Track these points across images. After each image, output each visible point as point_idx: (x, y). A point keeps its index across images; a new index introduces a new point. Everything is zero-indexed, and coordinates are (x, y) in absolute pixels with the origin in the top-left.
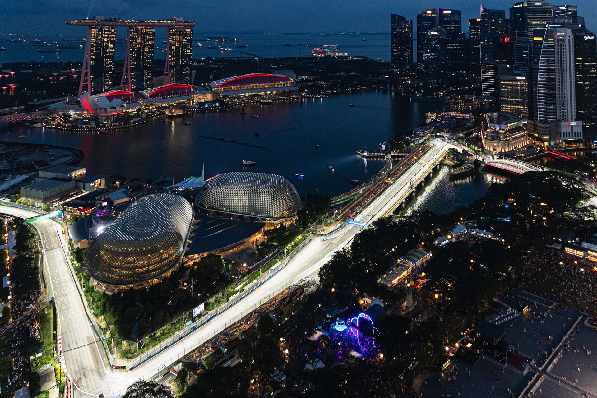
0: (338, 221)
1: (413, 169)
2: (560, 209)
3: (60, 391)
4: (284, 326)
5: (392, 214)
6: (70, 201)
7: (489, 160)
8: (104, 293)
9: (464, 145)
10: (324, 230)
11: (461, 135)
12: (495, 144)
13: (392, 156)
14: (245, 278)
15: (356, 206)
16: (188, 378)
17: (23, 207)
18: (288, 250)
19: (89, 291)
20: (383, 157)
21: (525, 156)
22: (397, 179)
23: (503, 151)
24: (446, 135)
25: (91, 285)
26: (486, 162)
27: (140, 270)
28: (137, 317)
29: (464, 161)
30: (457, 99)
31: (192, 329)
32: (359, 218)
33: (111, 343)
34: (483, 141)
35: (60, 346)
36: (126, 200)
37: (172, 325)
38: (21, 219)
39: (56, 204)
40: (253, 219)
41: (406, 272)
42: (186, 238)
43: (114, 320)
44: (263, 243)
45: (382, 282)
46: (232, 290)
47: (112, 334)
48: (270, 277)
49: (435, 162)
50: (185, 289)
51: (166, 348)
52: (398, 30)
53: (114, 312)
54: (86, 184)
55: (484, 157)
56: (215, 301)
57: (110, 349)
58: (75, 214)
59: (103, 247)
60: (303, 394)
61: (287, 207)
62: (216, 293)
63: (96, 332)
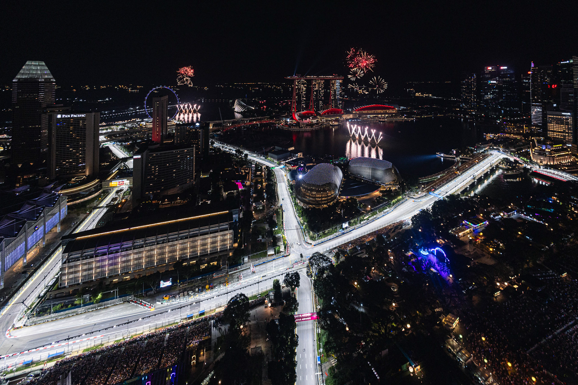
0: (424, 192)
1: (475, 167)
3: (284, 247)
4: (390, 244)
5: (460, 193)
6: (288, 162)
7: (535, 168)
8: (302, 207)
9: (515, 157)
10: (415, 195)
11: (514, 150)
12: (542, 158)
13: (461, 158)
14: (369, 214)
15: (435, 185)
16: (341, 257)
17: (270, 161)
18: (393, 203)
19: (296, 204)
20: (455, 158)
21: (568, 169)
22: (463, 172)
23: (549, 164)
24: (501, 149)
25: (297, 202)
26: (534, 169)
29: (515, 166)
30: (511, 126)
32: (437, 192)
34: (531, 155)
35: (284, 227)
36: (311, 164)
37: (333, 229)
38: (269, 167)
39: (282, 162)
40: (374, 183)
41: (469, 230)
42: (339, 187)
43: (306, 220)
44: (379, 197)
45: (452, 233)
46: (362, 218)
47: (306, 227)
48: (383, 216)
49: (492, 165)
50: (339, 212)
51: (330, 239)
52: (466, 80)
53: (306, 217)
54: (295, 155)
55: (532, 166)
56: (354, 222)
57: (305, 234)
58: (290, 168)
59: (302, 185)
60: (401, 283)
61: (393, 179)
62: (354, 218)
63: (299, 224)
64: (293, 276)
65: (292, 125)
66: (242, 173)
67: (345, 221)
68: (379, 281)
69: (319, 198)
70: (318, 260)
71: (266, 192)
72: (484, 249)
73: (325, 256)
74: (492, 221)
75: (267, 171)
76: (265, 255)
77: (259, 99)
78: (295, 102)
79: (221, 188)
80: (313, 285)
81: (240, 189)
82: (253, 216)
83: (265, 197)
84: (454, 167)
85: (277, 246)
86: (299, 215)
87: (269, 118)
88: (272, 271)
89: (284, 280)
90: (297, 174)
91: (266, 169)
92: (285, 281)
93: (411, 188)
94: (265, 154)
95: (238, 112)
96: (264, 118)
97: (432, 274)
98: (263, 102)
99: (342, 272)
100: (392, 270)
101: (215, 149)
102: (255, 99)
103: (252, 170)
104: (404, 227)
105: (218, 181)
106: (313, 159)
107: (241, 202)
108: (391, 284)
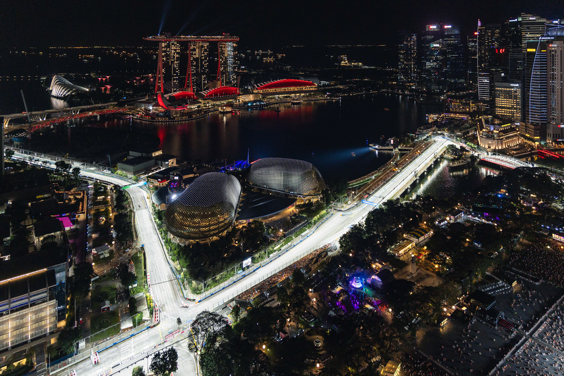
0: (354, 200)
1: (417, 161)
2: (549, 200)
3: (150, 313)
4: (312, 280)
5: (399, 197)
6: (152, 175)
7: (484, 156)
8: (178, 244)
9: (462, 142)
10: (343, 207)
11: (460, 134)
12: (490, 142)
13: (399, 150)
14: (282, 241)
15: (369, 189)
16: (241, 312)
17: (120, 177)
18: (315, 221)
19: (168, 242)
20: (392, 150)
21: (516, 154)
22: (403, 168)
23: (497, 148)
24: (446, 134)
25: (169, 238)
26: (481, 157)
27: (203, 229)
28: (202, 264)
29: (461, 155)
30: (457, 103)
31: (242, 276)
32: (371, 199)
33: (184, 281)
34: (479, 139)
35: (148, 280)
36: (191, 175)
37: (228, 272)
38: (119, 186)
39: (142, 176)
40: (287, 195)
41: (410, 245)
42: (237, 207)
43: (186, 265)
44: (295, 215)
45: (391, 252)
46: (272, 249)
47: (185, 275)
48: (301, 241)
49: (436, 156)
50: (237, 245)
51: (223, 288)
52: (405, 43)
53: (186, 259)
54: (163, 162)
55: (480, 153)
56: (259, 257)
57: (184, 286)
58: (156, 184)
59: (176, 210)
60: (327, 333)
61: (313, 187)
62: (260, 250)
63: (174, 273)
64: (166, 355)
65: (158, 115)
66: (70, 200)
67: (245, 258)
68: (297, 336)
69: (206, 226)
70: (206, 324)
71: (115, 228)
72: (429, 267)
73: (217, 315)
74: (437, 229)
75: (115, 193)
76: (117, 330)
77: (99, 74)
78: (162, 78)
79: (29, 232)
80: (200, 363)
81: (67, 229)
82: (92, 271)
83: (114, 236)
84: (392, 163)
85: (137, 312)
86: (173, 258)
87: (116, 105)
88: (130, 355)
89: (151, 365)
90: (167, 193)
91: (115, 189)
92: (154, 366)
93: (338, 197)
94: (111, 166)
95: (57, 98)
96: (108, 106)
97: (367, 312)
98: (104, 79)
99: (244, 333)
100: (314, 317)
101: (14, 164)
102: (89, 73)
103: (87, 194)
104: (330, 254)
105: (25, 218)
106: (194, 167)
107: (70, 248)
108: (313, 337)
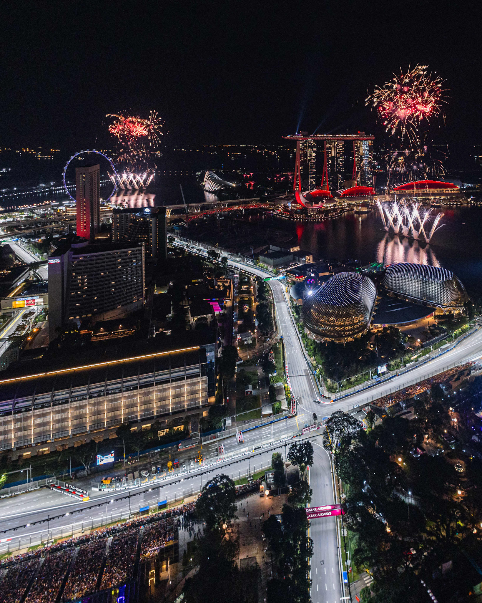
3: (288, 403)
4: (452, 398)
6: (290, 270)
8: (314, 340)
14: (419, 351)
16: (375, 419)
17: (261, 269)
18: (456, 334)
19: (305, 337)
25: (305, 332)
27: (338, 328)
31: (378, 381)
33: (320, 378)
35: (287, 371)
36: (327, 274)
37: (362, 375)
38: (261, 278)
39: (281, 271)
40: (425, 304)
42: (372, 310)
43: (321, 362)
44: (434, 325)
46: (408, 359)
47: (320, 372)
48: (440, 354)
50: (372, 349)
51: (358, 391)
53: (321, 356)
54: (300, 258)
56: (395, 364)
57: (320, 382)
58: (294, 279)
59: (312, 306)
60: (471, 460)
61: (455, 298)
62: (396, 358)
63: (310, 368)
64: (302, 447)
65: (296, 212)
66: (219, 286)
67: (380, 363)
68: (436, 456)
69: (341, 326)
70: (340, 424)
71: (257, 317)
73: (351, 417)
75: (257, 284)
76: (258, 415)
77: (243, 171)
78: (299, 176)
79: (186, 311)
80: (334, 462)
81: (217, 313)
82: (237, 355)
83: (256, 325)
85: (276, 401)
86: (310, 353)
87: (259, 201)
88: (270, 441)
89: (289, 454)
90: (304, 289)
91: (257, 280)
92: (291, 456)
94: (255, 258)
95: (209, 192)
96: (252, 201)
98: (248, 176)
99: (379, 441)
100: (455, 438)
101: (175, 249)
102: (236, 170)
103: (234, 282)
104: (473, 373)
105: (182, 299)
106: (330, 265)
107: (219, 332)
108: (454, 460)
